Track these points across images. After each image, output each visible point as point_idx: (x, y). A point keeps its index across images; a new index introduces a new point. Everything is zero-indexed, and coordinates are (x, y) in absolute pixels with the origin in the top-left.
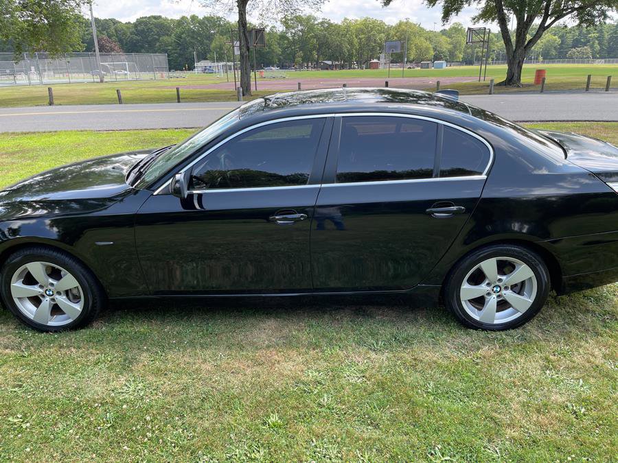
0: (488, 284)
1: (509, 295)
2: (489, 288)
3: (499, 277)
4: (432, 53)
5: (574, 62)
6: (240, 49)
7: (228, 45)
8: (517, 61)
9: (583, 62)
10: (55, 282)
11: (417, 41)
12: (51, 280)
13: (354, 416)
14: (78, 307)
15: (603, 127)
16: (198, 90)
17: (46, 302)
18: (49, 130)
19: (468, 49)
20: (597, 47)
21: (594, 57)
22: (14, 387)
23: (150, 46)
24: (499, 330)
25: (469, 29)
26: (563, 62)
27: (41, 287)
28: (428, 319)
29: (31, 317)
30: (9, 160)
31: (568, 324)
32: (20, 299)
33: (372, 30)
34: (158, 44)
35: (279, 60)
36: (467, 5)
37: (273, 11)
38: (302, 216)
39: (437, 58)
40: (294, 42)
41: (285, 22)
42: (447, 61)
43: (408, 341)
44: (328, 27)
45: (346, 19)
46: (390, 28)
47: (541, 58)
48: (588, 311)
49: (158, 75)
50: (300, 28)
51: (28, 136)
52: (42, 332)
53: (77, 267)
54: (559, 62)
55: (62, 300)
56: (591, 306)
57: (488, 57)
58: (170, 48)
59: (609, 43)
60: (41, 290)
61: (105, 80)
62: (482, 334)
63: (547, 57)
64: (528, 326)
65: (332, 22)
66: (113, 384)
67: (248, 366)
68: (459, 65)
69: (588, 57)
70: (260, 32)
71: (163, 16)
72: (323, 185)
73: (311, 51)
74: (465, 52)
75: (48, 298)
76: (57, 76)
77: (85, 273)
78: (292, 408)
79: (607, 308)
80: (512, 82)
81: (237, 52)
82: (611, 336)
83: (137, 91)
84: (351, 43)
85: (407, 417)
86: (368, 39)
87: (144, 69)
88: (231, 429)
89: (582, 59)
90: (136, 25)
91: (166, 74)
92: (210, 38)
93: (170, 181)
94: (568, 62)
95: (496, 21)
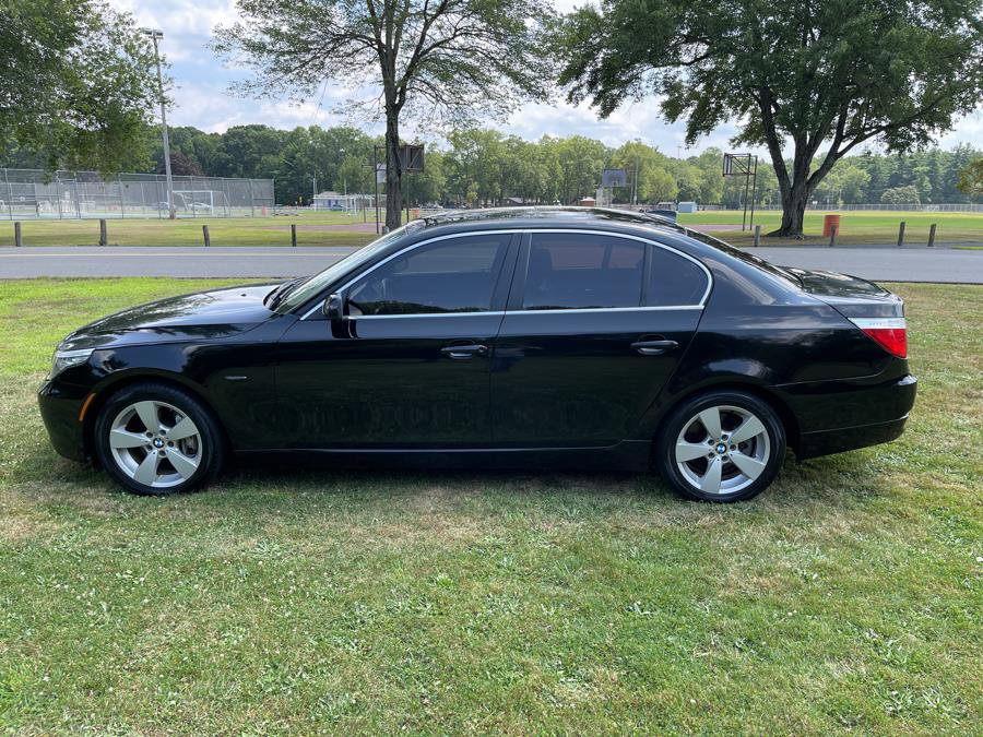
0: (711, 442)
1: (737, 456)
2: (712, 448)
3: (723, 433)
4: (676, 190)
5: (891, 209)
6: (388, 173)
7: (367, 169)
8: (797, 202)
9: (906, 209)
10: (167, 430)
11: (653, 172)
12: (162, 427)
13: (539, 576)
14: (194, 463)
15: (909, 289)
16: (320, 232)
17: (153, 456)
18: (108, 276)
19: (730, 185)
20: (928, 186)
21: (924, 202)
22: (116, 547)
23: (246, 169)
24: (727, 502)
25: (726, 155)
26: (875, 209)
27: (149, 435)
28: (637, 491)
29: (132, 475)
30: (56, 311)
31: (813, 498)
32: (119, 450)
33: (584, 154)
34: (257, 167)
35: (443, 194)
36: (723, 121)
37: (438, 121)
38: (481, 348)
39: (682, 197)
40: (466, 169)
41: (454, 139)
42: (698, 202)
43: (609, 510)
44: (518, 147)
45: (546, 137)
46: (611, 152)
47: (840, 202)
48: (841, 486)
49: (258, 211)
50: (476, 148)
51: (79, 282)
52: (142, 494)
53: (198, 409)
54: (868, 208)
55: (173, 453)
56: (845, 481)
57: (761, 199)
58: (276, 172)
59: (946, 182)
60: (149, 440)
61: (177, 216)
62: (704, 506)
63: (850, 199)
64: (762, 498)
65: (524, 140)
66: (242, 545)
67: (410, 530)
68: (716, 209)
69: (914, 202)
70: (416, 151)
71: (268, 126)
72: (508, 313)
73: (491, 183)
74: (725, 190)
75: (156, 451)
76: (99, 208)
77: (206, 417)
78: (466, 568)
79: (866, 483)
80: (790, 230)
81: (381, 179)
82: (865, 510)
83: (228, 232)
84: (552, 172)
85: (603, 578)
86: (579, 166)
87: (237, 201)
88: (391, 584)
89: (905, 204)
90: (226, 138)
91: (268, 210)
92: (338, 159)
93: (322, 304)
94: (883, 209)
95: (766, 145)
